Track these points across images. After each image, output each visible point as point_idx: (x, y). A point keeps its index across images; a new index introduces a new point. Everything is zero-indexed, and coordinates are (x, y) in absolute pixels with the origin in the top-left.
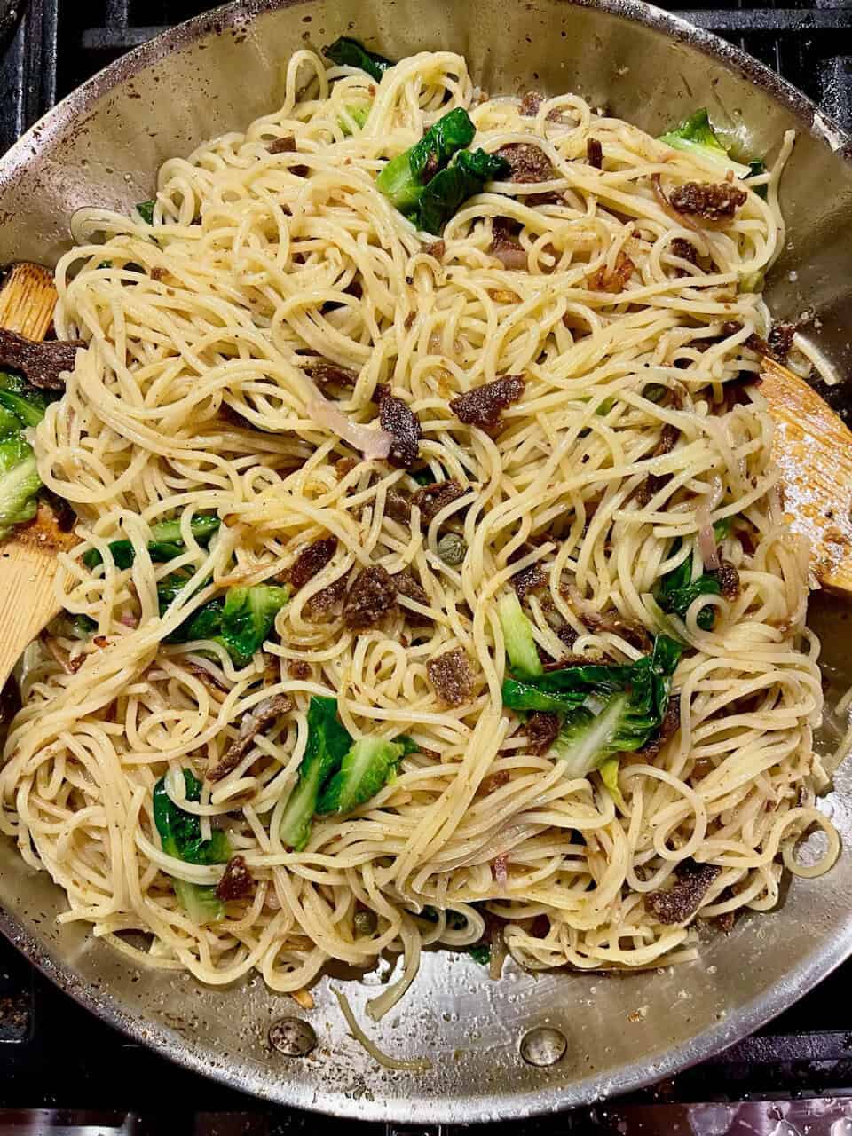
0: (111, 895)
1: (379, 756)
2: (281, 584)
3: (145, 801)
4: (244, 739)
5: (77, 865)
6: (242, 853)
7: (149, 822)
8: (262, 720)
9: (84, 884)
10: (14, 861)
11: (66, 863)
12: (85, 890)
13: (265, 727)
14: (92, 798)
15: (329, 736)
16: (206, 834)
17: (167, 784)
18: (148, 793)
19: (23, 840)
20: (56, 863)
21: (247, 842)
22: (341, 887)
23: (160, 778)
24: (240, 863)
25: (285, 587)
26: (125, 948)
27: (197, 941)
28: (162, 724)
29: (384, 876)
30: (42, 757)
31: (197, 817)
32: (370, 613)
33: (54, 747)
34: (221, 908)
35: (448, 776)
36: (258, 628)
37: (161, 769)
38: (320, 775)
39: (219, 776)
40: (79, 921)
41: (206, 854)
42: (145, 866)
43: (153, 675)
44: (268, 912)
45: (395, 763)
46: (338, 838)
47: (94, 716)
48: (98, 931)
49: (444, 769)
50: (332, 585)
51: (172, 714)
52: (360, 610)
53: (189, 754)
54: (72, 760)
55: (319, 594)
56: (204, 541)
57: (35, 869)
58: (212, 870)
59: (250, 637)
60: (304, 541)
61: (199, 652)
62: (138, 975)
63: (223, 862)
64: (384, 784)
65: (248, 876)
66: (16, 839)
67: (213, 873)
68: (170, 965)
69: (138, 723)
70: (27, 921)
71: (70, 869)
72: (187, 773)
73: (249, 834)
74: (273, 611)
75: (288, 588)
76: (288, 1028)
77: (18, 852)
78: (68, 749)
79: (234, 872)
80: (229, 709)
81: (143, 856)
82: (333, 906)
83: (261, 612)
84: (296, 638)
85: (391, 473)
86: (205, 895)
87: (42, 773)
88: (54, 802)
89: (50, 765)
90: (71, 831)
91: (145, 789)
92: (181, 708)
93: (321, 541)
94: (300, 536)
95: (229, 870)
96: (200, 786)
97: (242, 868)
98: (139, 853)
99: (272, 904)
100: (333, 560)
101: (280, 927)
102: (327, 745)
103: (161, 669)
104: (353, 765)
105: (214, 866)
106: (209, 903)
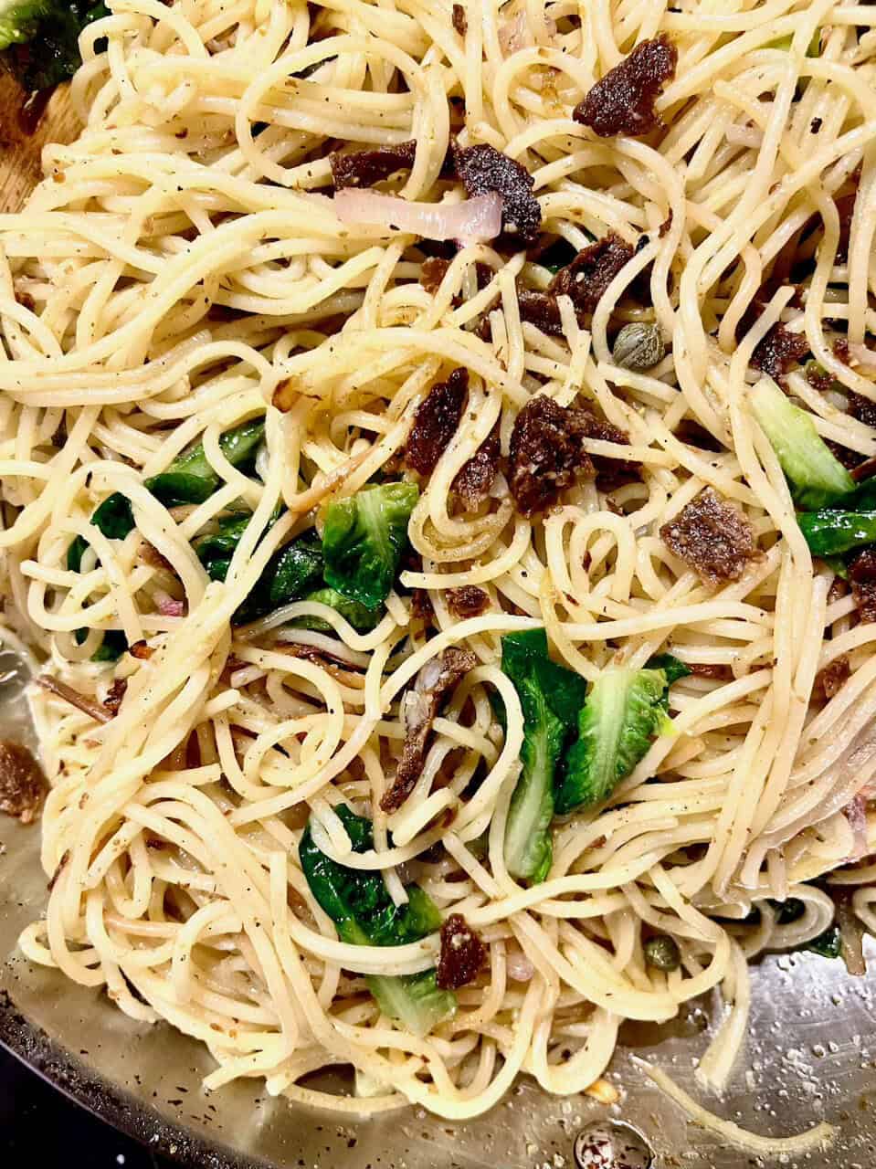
0: (274, 1030)
1: (635, 696)
2: (396, 477)
3: (288, 874)
4: (418, 730)
5: (211, 1000)
6: (456, 909)
7: (305, 905)
8: (436, 694)
9: (229, 1026)
10: (112, 1022)
11: (192, 1002)
12: (233, 1034)
13: (442, 703)
14: (203, 893)
15: (546, 687)
16: (399, 895)
17: (317, 837)
18: (290, 860)
19: (117, 988)
20: (178, 1006)
21: (456, 890)
22: (616, 915)
23: (301, 833)
24: (459, 924)
25: (405, 478)
26: (320, 1101)
27: (425, 1060)
28: (277, 747)
29: (691, 878)
30: (110, 854)
31: (377, 875)
32: (553, 475)
33: (126, 834)
34: (450, 1000)
35: (753, 693)
36: (383, 556)
37: (299, 816)
38: (551, 753)
39: (396, 800)
40: (239, 1079)
41: (407, 927)
42: (318, 972)
43: (239, 678)
44: (516, 986)
45: (659, 701)
46: (600, 843)
47: (167, 766)
48: (274, 1087)
49: (744, 685)
50: (481, 448)
51: (290, 728)
52: (538, 472)
53: (335, 782)
54: (155, 843)
55: (464, 471)
56: (247, 466)
57: (146, 1022)
58: (422, 947)
59: (375, 574)
60: (412, 394)
61: (293, 623)
62: (351, 1134)
63: (433, 931)
64: (651, 737)
65: (475, 941)
66: (104, 987)
67: (425, 952)
68: (392, 1104)
69: (240, 758)
70: (159, 1106)
71: (202, 1008)
72: (342, 811)
73: (459, 876)
74: (400, 522)
75: (410, 477)
76: (602, 1144)
77: (113, 1005)
78: (146, 830)
79: (456, 941)
80: (376, 694)
81: (313, 958)
82: (608, 946)
83: (381, 530)
84: (450, 552)
85: (506, 261)
86: (421, 987)
87: (114, 880)
88: (146, 917)
89: (125, 863)
90: (187, 950)
91: (284, 856)
92: (299, 716)
93: (440, 386)
94: (403, 389)
95: (446, 939)
96: (368, 825)
97: (464, 933)
98: (304, 956)
99: (519, 972)
100: (471, 408)
101: (542, 1002)
102: (548, 704)
103: (249, 664)
104: (597, 723)
105: (422, 941)
106: (430, 997)
